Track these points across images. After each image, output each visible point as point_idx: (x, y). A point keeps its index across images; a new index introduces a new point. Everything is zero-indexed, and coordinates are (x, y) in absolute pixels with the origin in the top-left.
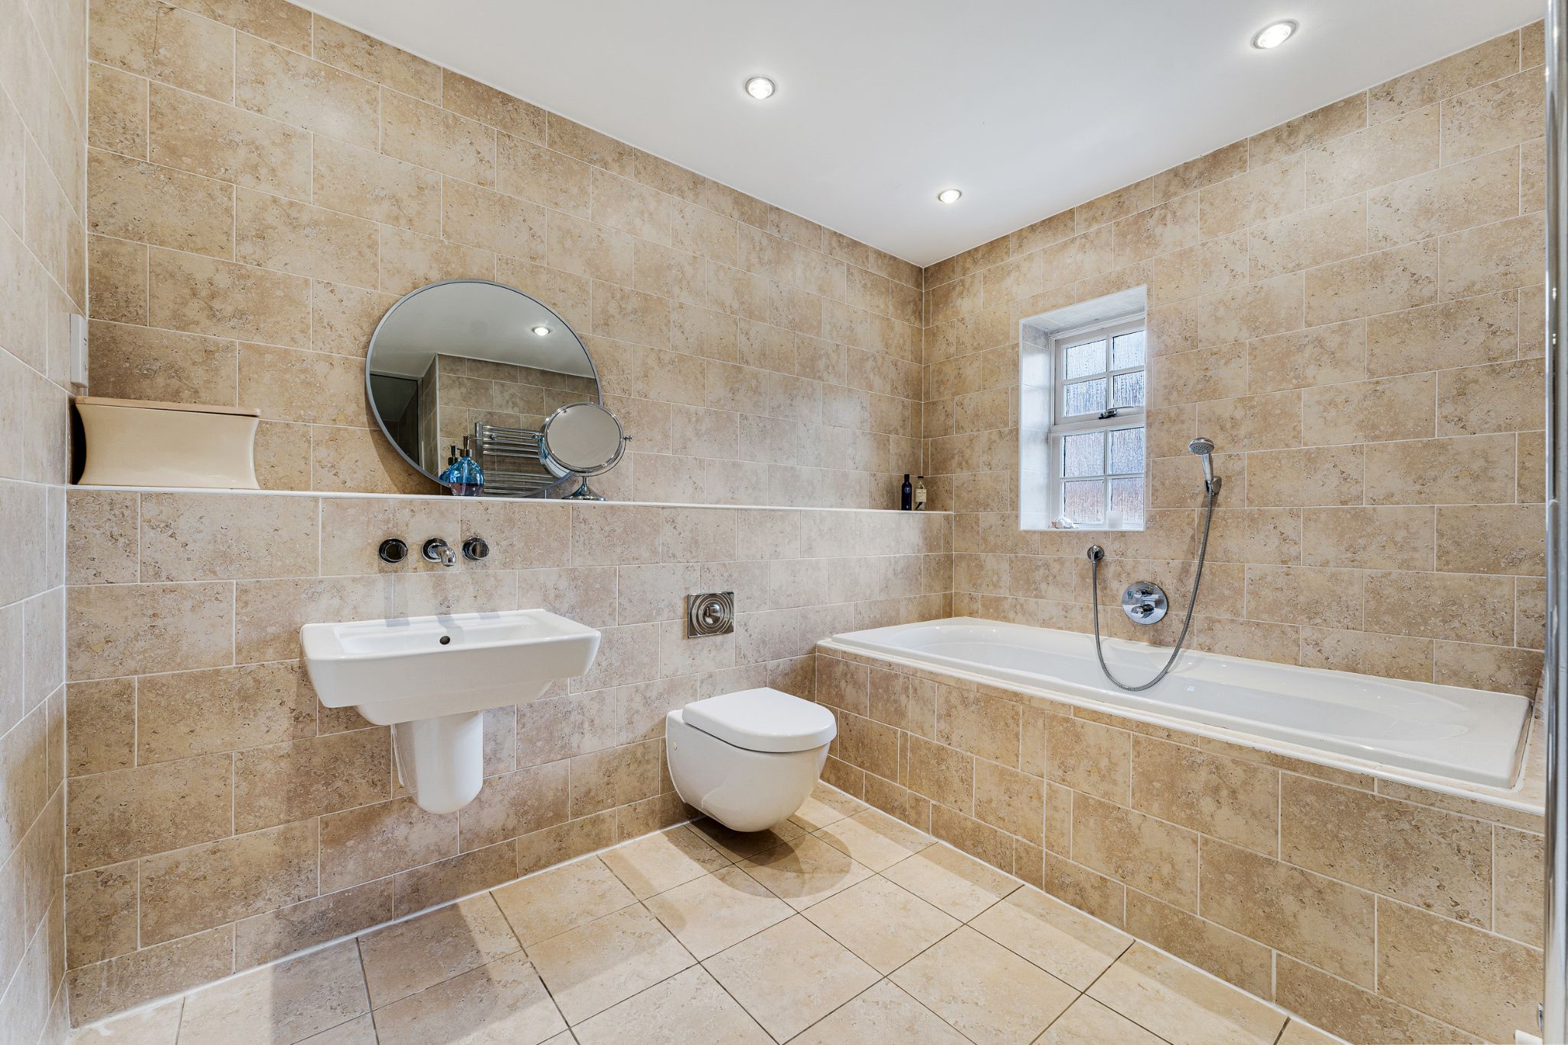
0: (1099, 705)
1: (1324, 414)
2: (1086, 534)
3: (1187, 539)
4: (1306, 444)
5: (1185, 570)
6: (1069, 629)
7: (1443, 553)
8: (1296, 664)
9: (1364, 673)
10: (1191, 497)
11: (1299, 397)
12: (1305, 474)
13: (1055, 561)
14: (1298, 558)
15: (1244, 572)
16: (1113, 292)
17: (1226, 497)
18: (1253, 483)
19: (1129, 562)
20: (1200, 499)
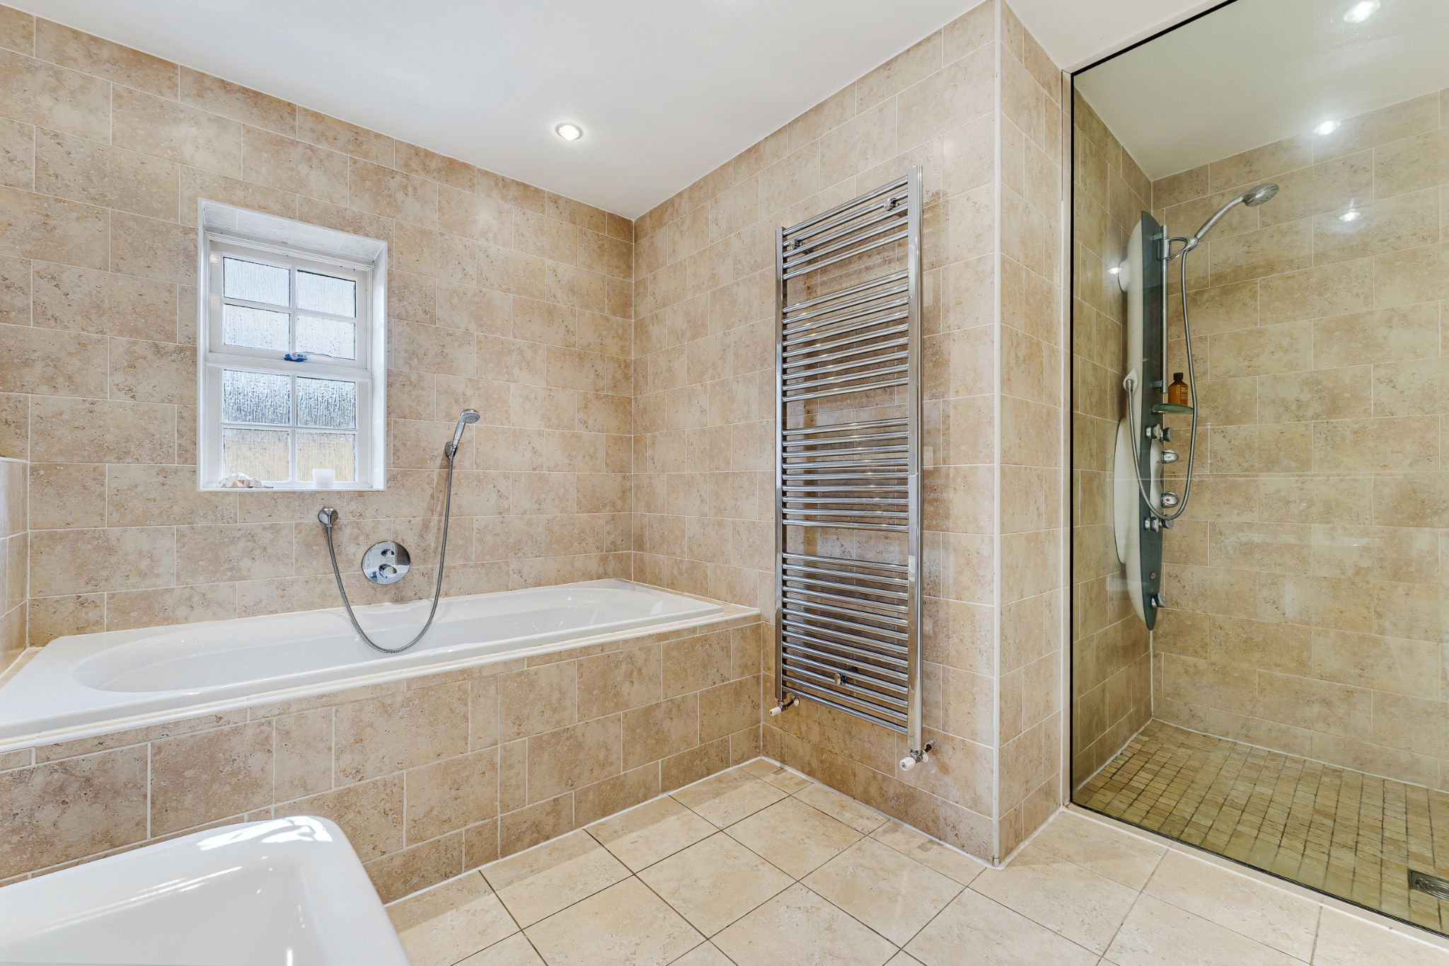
0: (539, 649)
1: (524, 405)
2: (313, 494)
3: (427, 498)
4: (513, 425)
5: (426, 526)
6: (288, 610)
7: (579, 502)
8: (508, 590)
9: (545, 585)
10: (431, 459)
11: (509, 389)
12: (513, 447)
13: (264, 529)
14: (508, 510)
15: (473, 523)
16: (349, 232)
17: (460, 461)
18: (480, 450)
19: (368, 523)
20: (439, 461)
